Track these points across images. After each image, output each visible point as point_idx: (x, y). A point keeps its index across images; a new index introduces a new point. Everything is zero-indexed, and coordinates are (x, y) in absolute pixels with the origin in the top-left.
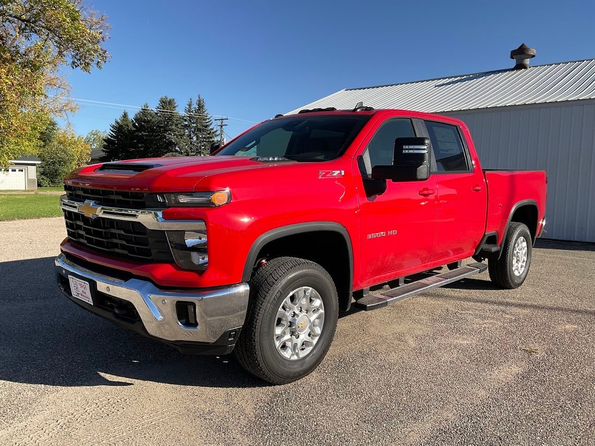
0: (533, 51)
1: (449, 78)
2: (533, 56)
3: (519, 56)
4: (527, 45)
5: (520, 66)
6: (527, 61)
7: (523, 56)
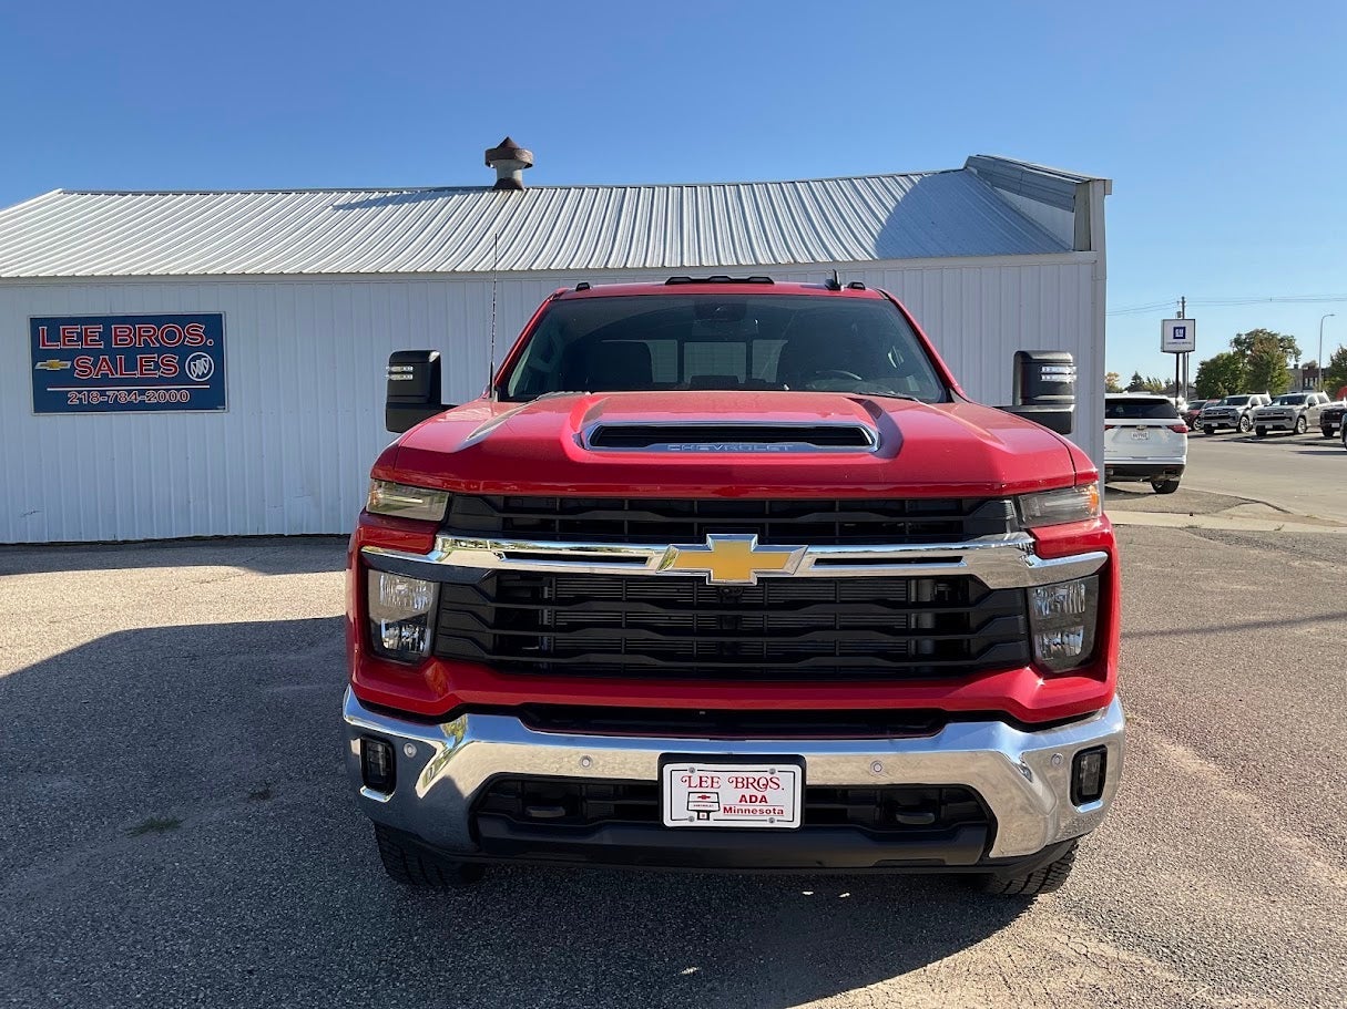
0: (527, 157)
1: (356, 191)
2: (529, 165)
3: (505, 162)
4: (516, 142)
5: (507, 184)
6: (519, 175)
7: (513, 163)
